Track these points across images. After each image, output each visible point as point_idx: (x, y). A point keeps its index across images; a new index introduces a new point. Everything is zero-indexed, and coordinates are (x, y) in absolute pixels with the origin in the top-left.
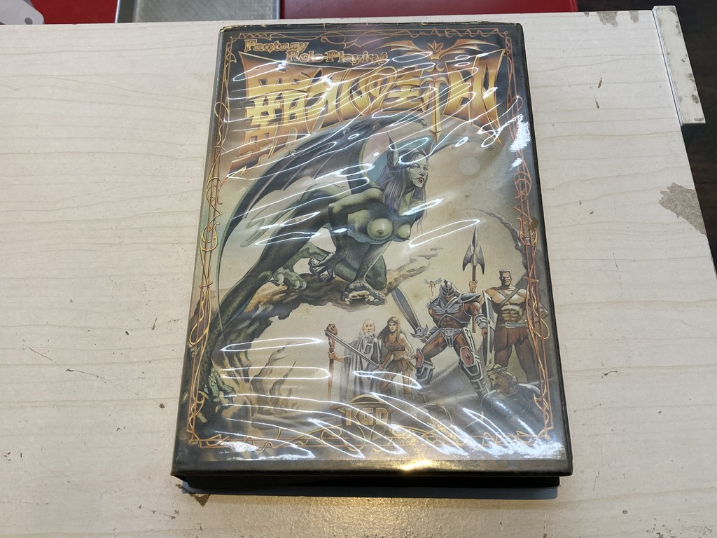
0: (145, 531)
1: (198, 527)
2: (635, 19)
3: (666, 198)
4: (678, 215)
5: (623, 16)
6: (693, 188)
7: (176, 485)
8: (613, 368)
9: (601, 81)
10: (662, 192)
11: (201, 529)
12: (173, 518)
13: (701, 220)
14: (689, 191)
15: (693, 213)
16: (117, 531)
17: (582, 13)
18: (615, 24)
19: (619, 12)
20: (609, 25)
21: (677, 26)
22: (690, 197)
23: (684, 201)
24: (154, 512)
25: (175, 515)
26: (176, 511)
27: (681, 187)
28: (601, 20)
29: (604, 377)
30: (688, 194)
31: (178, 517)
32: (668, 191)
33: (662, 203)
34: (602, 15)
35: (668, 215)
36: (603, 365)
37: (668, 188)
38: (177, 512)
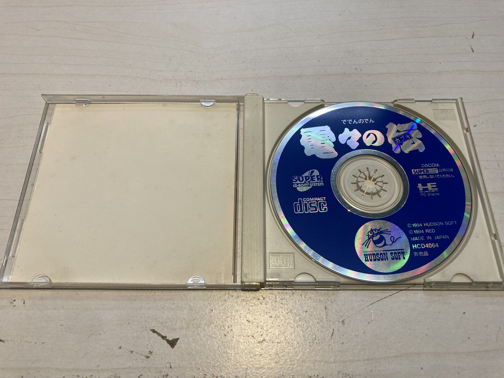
0: (124, 368)
1: (168, 365)
7: (151, 330)
11: (171, 367)
12: (148, 357)
16: (100, 368)
24: (132, 352)
25: (149, 355)
26: (150, 351)
31: (151, 357)
38: (151, 353)
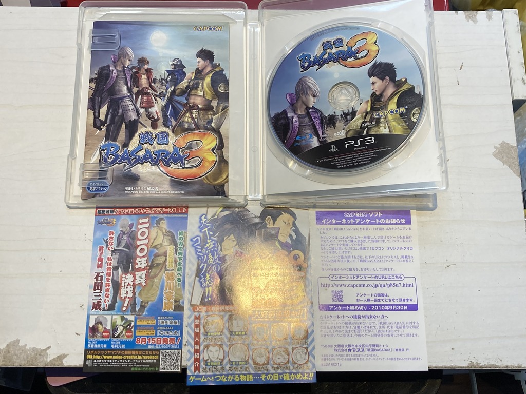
2: (489, 18)
3: (497, 151)
4: (504, 163)
5: (481, 15)
6: (515, 145)
8: (453, 262)
9: (462, 65)
10: (495, 147)
13: (518, 167)
14: (512, 147)
15: (513, 163)
17: (454, 12)
18: (475, 21)
19: (479, 12)
20: (471, 22)
21: (517, 26)
22: (513, 151)
23: (508, 154)
27: (508, 144)
28: (466, 17)
29: (447, 268)
30: (511, 149)
32: (499, 146)
33: (495, 155)
34: (467, 14)
35: (497, 163)
36: (447, 260)
37: (499, 144)
